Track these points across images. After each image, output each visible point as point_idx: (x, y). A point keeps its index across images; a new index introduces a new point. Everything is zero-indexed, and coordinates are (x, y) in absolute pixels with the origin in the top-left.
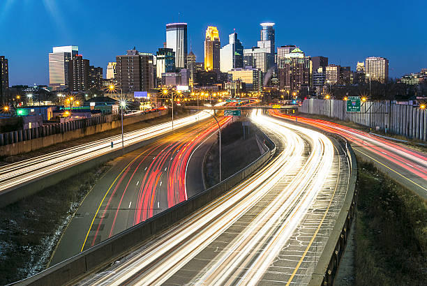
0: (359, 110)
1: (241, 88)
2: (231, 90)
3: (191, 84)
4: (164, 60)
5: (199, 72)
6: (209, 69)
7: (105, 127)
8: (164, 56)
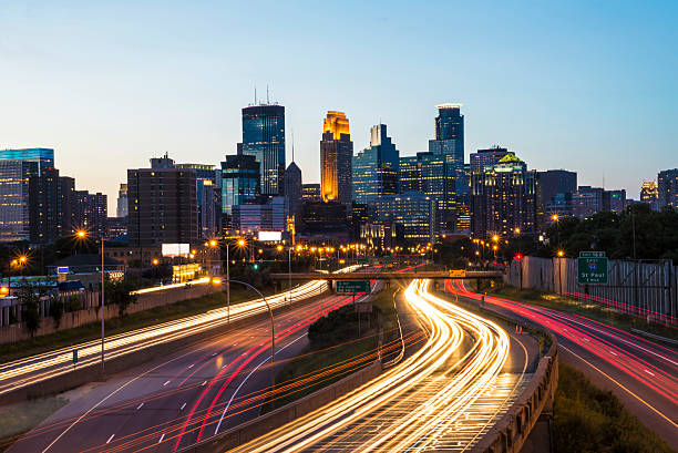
0: (603, 280)
1: (394, 235)
2: (374, 240)
3: (292, 228)
4: (236, 180)
5: (309, 202)
6: (331, 198)
7: (84, 318)
8: (236, 171)
